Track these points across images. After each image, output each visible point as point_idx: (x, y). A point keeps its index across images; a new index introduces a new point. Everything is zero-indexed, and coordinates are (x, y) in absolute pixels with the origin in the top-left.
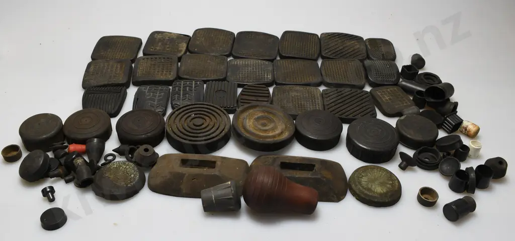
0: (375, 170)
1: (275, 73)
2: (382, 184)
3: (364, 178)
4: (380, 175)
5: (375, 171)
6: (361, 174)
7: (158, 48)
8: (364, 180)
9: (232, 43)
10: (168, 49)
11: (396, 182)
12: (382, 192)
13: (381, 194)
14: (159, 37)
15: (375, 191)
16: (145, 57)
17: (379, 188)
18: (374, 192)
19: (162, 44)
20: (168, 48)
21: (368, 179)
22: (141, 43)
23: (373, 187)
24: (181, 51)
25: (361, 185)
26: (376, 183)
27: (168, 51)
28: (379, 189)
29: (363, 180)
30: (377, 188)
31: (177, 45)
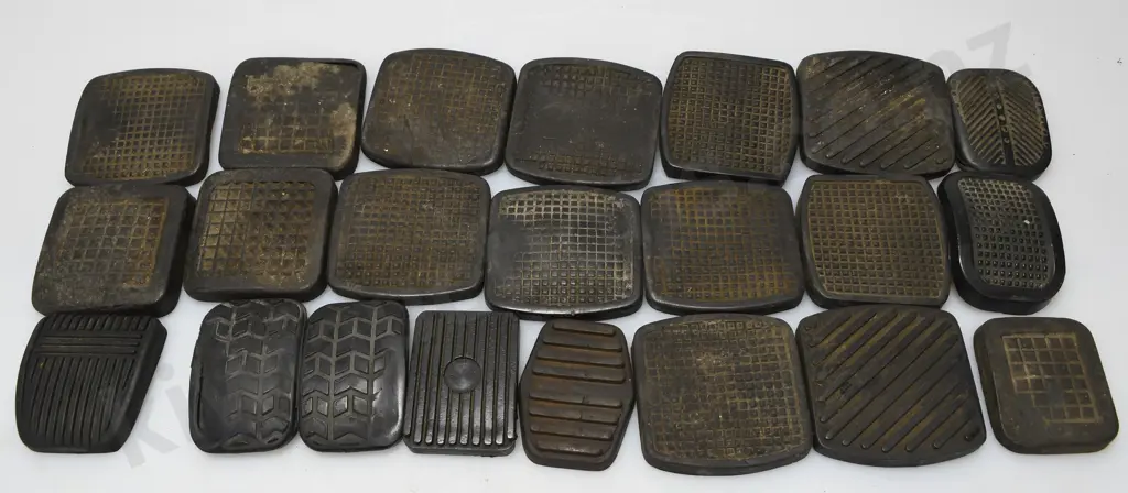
1: (648, 258)
7: (266, 140)
9: (504, 114)
10: (299, 141)
14: (261, 89)
16: (228, 173)
19: (277, 121)
20: (299, 134)
22: (216, 89)
24: (343, 140)
27: (301, 146)
31: (326, 119)
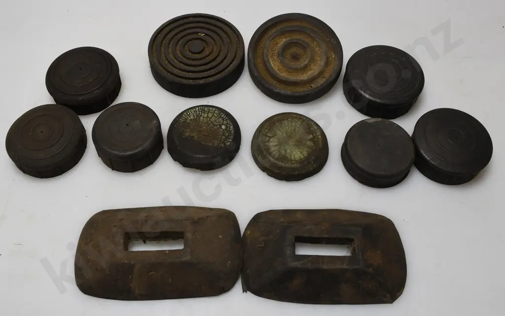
0: (286, 122)
2: (299, 143)
3: (271, 140)
4: (293, 128)
5: (286, 124)
6: (266, 136)
8: (273, 144)
11: (318, 133)
12: (302, 157)
13: (301, 161)
15: (293, 158)
17: (297, 150)
18: (291, 161)
21: (278, 139)
23: (288, 151)
25: (270, 154)
26: (290, 143)
28: (297, 154)
29: (271, 144)
30: (294, 153)
